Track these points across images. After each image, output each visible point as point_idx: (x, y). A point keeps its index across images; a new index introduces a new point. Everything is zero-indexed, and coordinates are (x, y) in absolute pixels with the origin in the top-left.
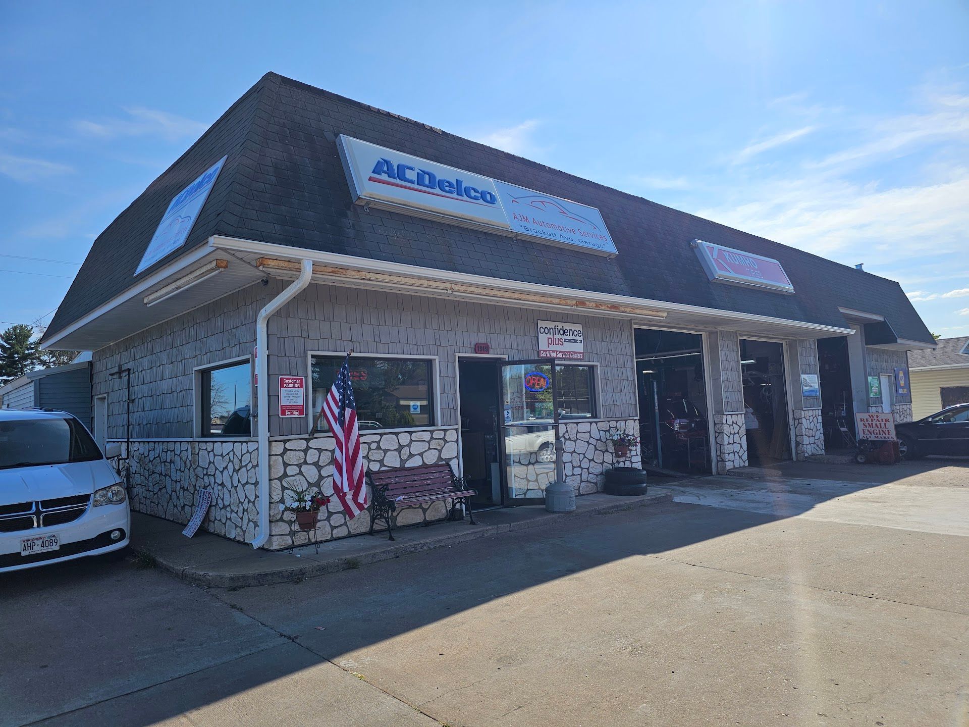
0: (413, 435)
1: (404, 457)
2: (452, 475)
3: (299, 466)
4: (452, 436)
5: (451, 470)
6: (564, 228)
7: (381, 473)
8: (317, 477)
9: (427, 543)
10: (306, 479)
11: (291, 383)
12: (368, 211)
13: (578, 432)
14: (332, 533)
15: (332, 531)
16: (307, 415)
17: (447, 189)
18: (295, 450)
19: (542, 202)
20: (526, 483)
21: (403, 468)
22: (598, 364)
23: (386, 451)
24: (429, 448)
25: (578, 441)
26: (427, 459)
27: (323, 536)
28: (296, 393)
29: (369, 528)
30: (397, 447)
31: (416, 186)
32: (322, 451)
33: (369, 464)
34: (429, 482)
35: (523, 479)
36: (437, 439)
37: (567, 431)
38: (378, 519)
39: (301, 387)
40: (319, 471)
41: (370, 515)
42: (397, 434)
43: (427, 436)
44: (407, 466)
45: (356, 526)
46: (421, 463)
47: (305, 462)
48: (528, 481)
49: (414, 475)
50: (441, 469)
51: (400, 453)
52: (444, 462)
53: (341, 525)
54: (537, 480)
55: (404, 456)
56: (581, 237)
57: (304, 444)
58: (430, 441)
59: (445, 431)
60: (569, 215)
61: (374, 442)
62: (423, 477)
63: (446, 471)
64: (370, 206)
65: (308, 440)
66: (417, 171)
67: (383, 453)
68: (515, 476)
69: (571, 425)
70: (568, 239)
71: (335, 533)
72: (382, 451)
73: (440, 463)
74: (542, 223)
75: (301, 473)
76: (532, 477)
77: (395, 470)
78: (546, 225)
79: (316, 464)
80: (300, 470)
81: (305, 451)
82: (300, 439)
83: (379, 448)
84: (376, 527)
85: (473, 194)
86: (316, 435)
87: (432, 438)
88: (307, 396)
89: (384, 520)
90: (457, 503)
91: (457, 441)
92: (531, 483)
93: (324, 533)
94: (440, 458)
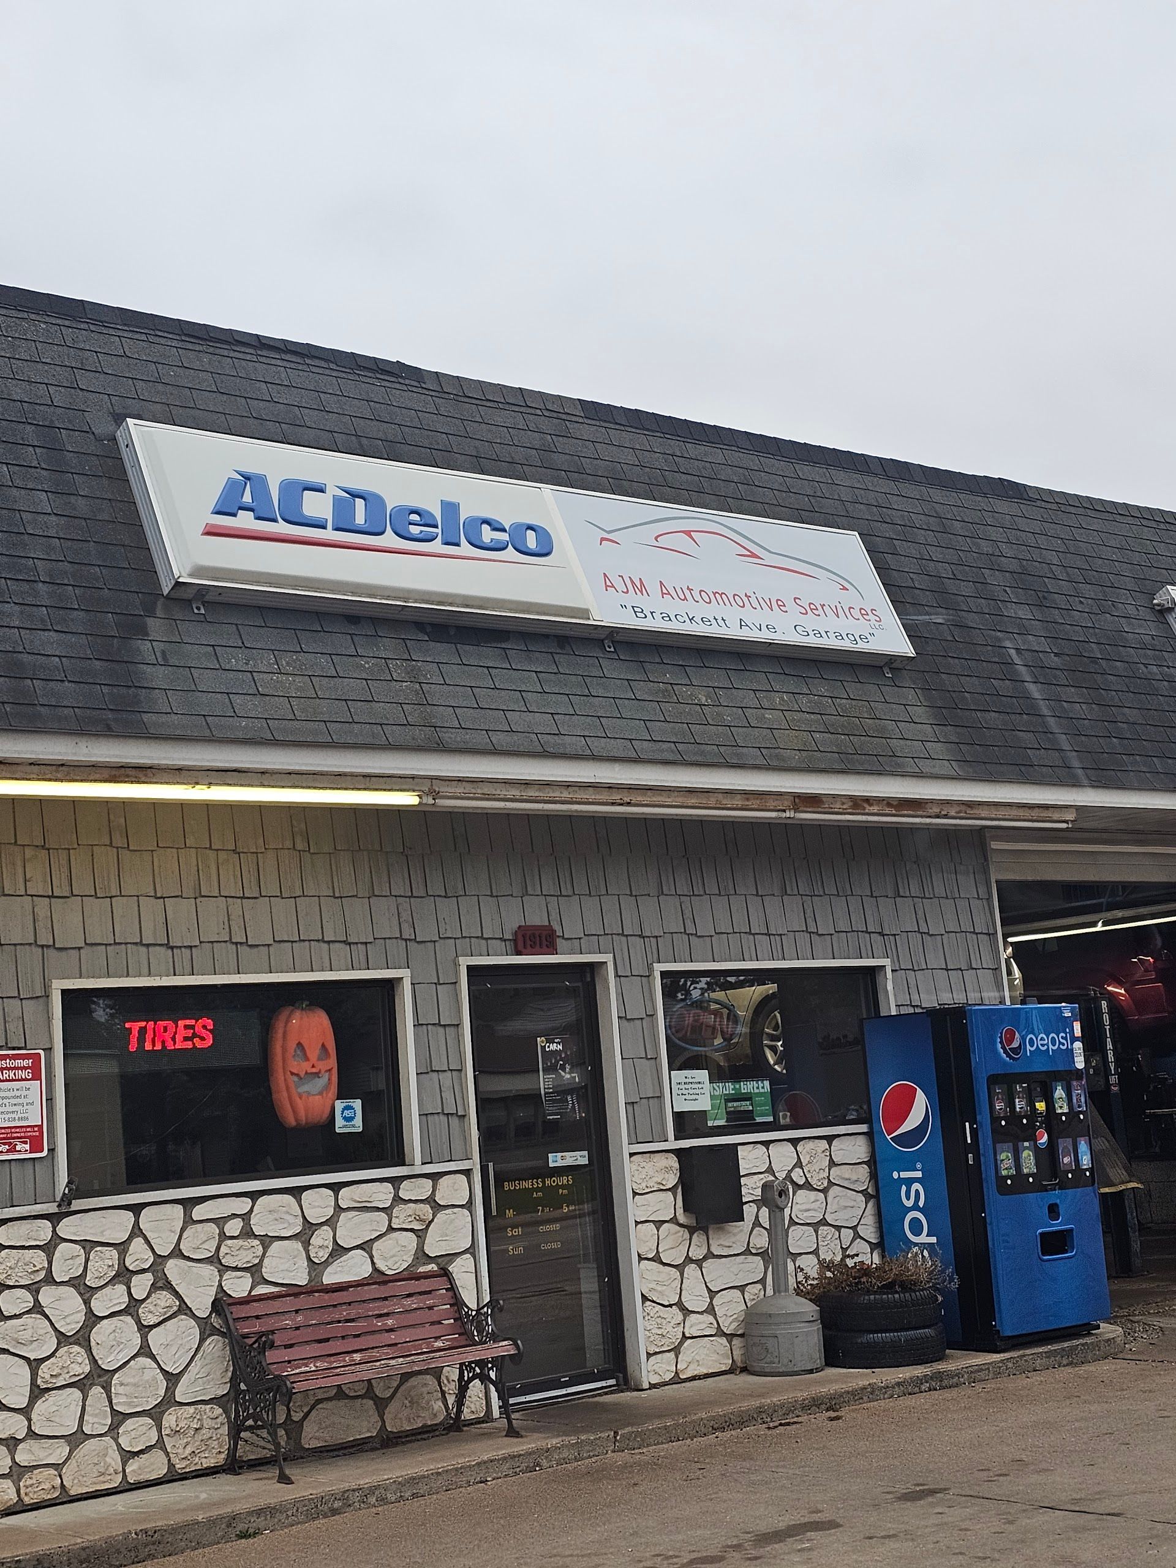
0: (344, 1192)
1: (321, 1256)
2: (458, 1303)
3: (34, 1289)
4: (453, 1190)
5: (452, 1289)
6: (753, 600)
7: (255, 1301)
8: (81, 1317)
9: (377, 1487)
10: (52, 1324)
11: (9, 1069)
12: (203, 611)
13: (832, 1164)
14: (124, 1471)
15: (124, 1464)
16: (52, 1151)
17: (415, 530)
18: (23, 1247)
19: (688, 533)
20: (680, 1317)
21: (315, 1288)
22: (886, 962)
23: (266, 1241)
24: (391, 1229)
25: (834, 1191)
26: (385, 1259)
27: (101, 1478)
28: (24, 1093)
29: (223, 1456)
30: (298, 1229)
31: (329, 534)
32: (92, 1248)
33: (221, 1276)
34: (390, 1322)
35: (670, 1306)
36: (410, 1201)
37: (799, 1164)
38: (250, 1429)
39: (36, 1077)
40: (87, 1303)
41: (228, 1417)
42: (296, 1192)
43: (382, 1195)
44: (327, 1281)
45: (189, 1450)
46: (366, 1271)
47: (50, 1280)
48: (686, 1312)
49: (349, 1304)
50: (424, 1285)
51: (307, 1244)
52: (433, 1267)
53: (149, 1448)
54: (711, 1310)
55: (320, 1254)
56: (802, 620)
57: (43, 1231)
58: (392, 1207)
59: (435, 1177)
60: (769, 559)
61: (235, 1216)
62: (373, 1309)
63: (441, 1291)
64: (207, 598)
65: (54, 1219)
66: (332, 491)
67: (261, 1248)
68: (645, 1298)
69: (810, 1145)
70: (764, 628)
71: (133, 1471)
72: (256, 1242)
73: (421, 1269)
74: (687, 592)
75: (37, 1308)
76: (696, 1300)
77: (293, 1291)
78: (697, 598)
79: (77, 1283)
80: (36, 1301)
81: (48, 1249)
82: (36, 1217)
83: (247, 1233)
84: (245, 1452)
85: (488, 535)
86: (77, 1205)
87: (397, 1200)
88: (50, 1100)
89: (264, 1433)
90: (470, 1380)
91: (469, 1205)
92: (693, 1317)
93: (102, 1470)
94: (422, 1256)
